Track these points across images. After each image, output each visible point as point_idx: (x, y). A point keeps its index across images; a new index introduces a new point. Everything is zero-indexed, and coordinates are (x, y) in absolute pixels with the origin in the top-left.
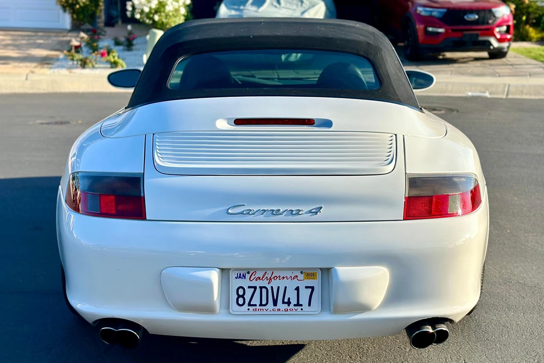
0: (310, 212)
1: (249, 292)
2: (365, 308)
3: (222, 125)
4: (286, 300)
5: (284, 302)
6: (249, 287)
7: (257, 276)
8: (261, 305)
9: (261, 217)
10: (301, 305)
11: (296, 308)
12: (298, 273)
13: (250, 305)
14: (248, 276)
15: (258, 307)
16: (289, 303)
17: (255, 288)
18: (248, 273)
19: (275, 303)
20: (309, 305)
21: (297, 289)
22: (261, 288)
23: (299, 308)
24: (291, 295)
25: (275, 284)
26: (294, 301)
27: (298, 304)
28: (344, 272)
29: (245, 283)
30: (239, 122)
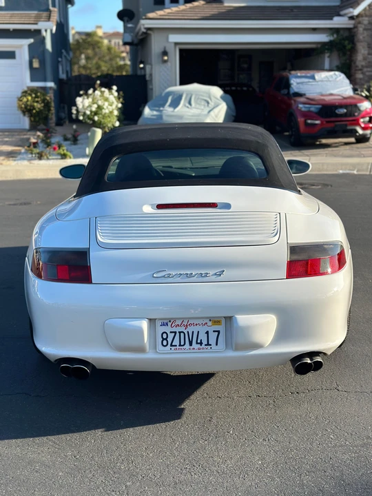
0: (215, 274)
1: (171, 336)
2: (258, 346)
3: (147, 209)
4: (199, 342)
5: (197, 343)
6: (171, 332)
7: (177, 323)
8: (180, 345)
9: (178, 279)
10: (211, 345)
11: (207, 347)
12: (207, 321)
13: (171, 345)
14: (170, 324)
15: (178, 347)
16: (201, 343)
17: (175, 333)
18: (170, 321)
19: (191, 344)
20: (217, 344)
21: (207, 333)
22: (180, 332)
23: (209, 347)
24: (203, 337)
25: (190, 329)
26: (205, 342)
27: (208, 344)
28: (242, 319)
29: (168, 329)
30: (160, 207)
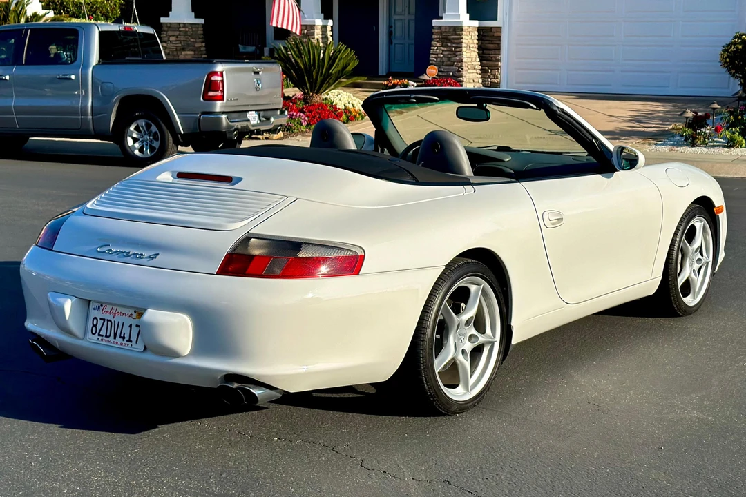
0: (149, 257)
1: (100, 322)
2: (176, 355)
3: (166, 177)
4: (122, 335)
5: (121, 337)
6: (101, 319)
7: (107, 310)
8: (106, 336)
9: (115, 257)
10: (131, 342)
11: (128, 343)
12: (132, 312)
13: (99, 335)
14: (101, 308)
15: (104, 338)
16: (124, 338)
17: (104, 320)
18: (102, 306)
19: (115, 338)
20: (137, 342)
21: (131, 326)
22: (108, 321)
23: (130, 344)
24: (126, 330)
25: (118, 319)
26: (127, 338)
27: (129, 341)
29: (98, 314)
30: (181, 175)
